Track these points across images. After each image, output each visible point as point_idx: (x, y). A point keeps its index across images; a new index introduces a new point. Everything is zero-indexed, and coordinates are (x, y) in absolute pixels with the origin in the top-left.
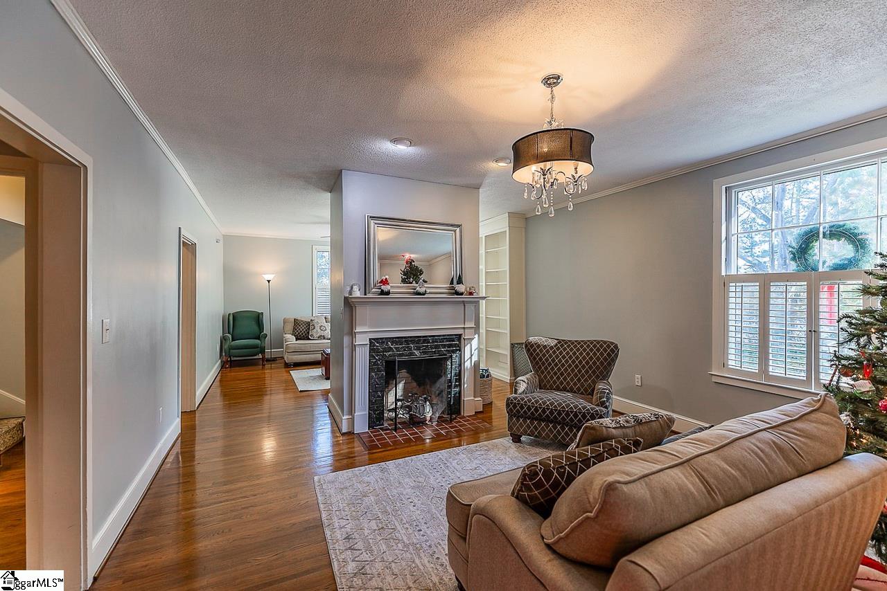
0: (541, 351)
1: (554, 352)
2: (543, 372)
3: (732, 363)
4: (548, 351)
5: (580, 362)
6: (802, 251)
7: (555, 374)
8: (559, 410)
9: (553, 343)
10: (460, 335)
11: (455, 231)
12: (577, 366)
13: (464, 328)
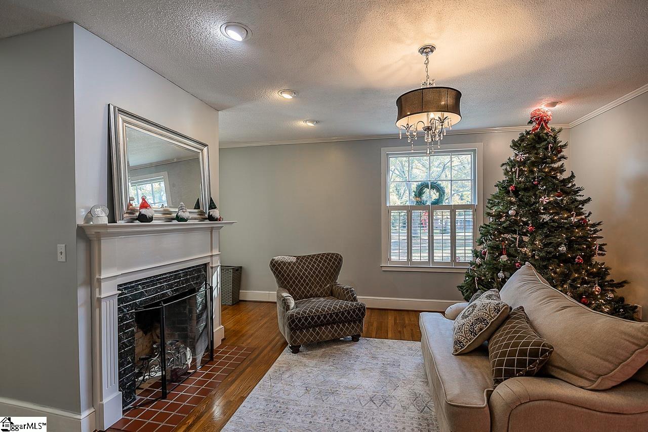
0: (287, 268)
1: (298, 267)
2: (291, 286)
3: (394, 258)
4: (292, 267)
5: (319, 272)
6: (419, 193)
7: (302, 285)
8: (331, 313)
9: (294, 259)
10: (205, 265)
11: (202, 150)
12: (317, 276)
13: (212, 256)
